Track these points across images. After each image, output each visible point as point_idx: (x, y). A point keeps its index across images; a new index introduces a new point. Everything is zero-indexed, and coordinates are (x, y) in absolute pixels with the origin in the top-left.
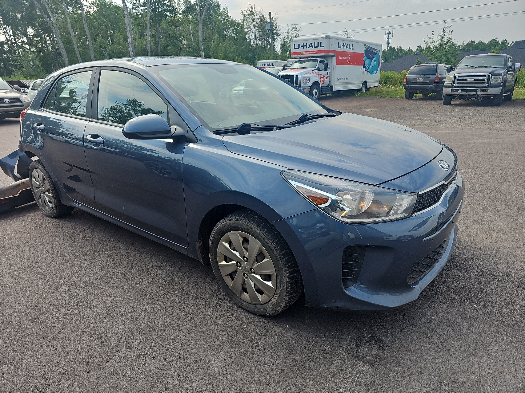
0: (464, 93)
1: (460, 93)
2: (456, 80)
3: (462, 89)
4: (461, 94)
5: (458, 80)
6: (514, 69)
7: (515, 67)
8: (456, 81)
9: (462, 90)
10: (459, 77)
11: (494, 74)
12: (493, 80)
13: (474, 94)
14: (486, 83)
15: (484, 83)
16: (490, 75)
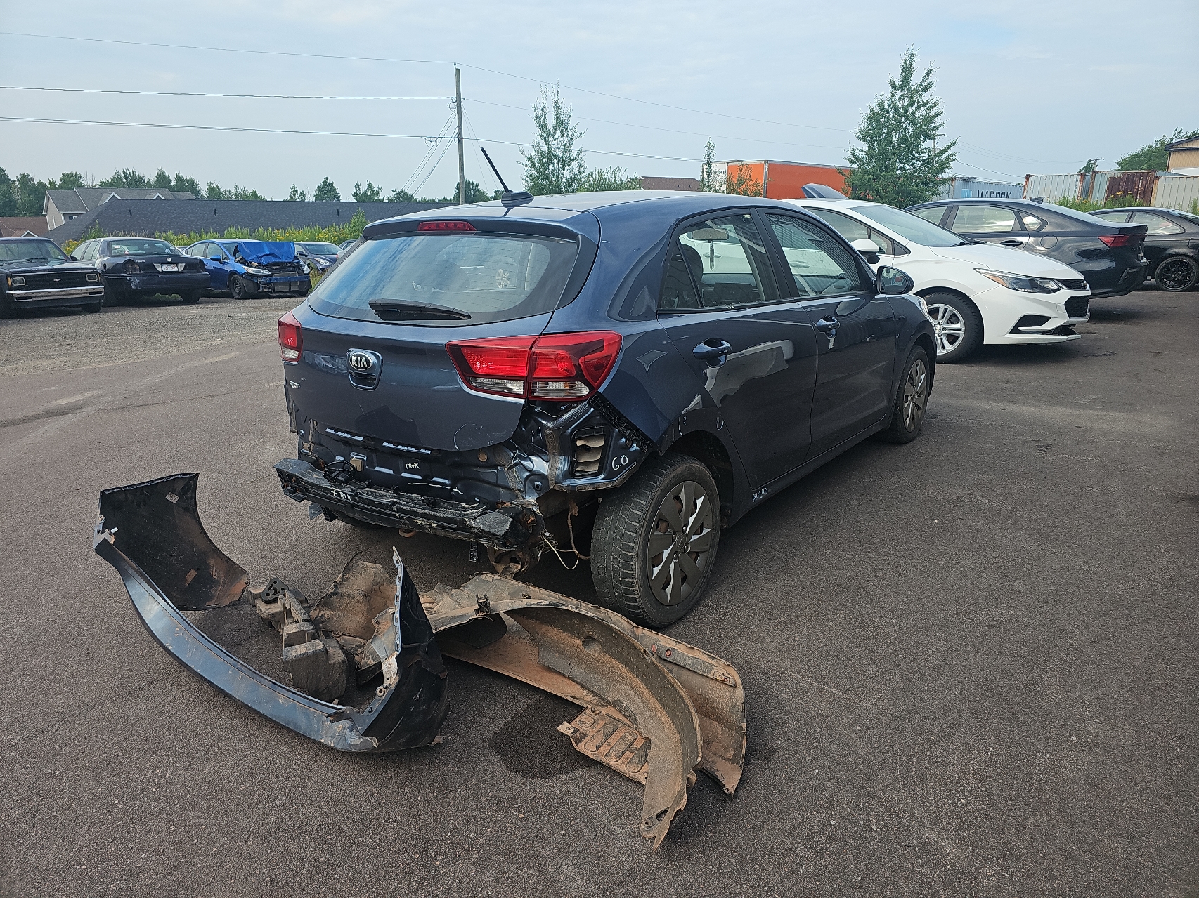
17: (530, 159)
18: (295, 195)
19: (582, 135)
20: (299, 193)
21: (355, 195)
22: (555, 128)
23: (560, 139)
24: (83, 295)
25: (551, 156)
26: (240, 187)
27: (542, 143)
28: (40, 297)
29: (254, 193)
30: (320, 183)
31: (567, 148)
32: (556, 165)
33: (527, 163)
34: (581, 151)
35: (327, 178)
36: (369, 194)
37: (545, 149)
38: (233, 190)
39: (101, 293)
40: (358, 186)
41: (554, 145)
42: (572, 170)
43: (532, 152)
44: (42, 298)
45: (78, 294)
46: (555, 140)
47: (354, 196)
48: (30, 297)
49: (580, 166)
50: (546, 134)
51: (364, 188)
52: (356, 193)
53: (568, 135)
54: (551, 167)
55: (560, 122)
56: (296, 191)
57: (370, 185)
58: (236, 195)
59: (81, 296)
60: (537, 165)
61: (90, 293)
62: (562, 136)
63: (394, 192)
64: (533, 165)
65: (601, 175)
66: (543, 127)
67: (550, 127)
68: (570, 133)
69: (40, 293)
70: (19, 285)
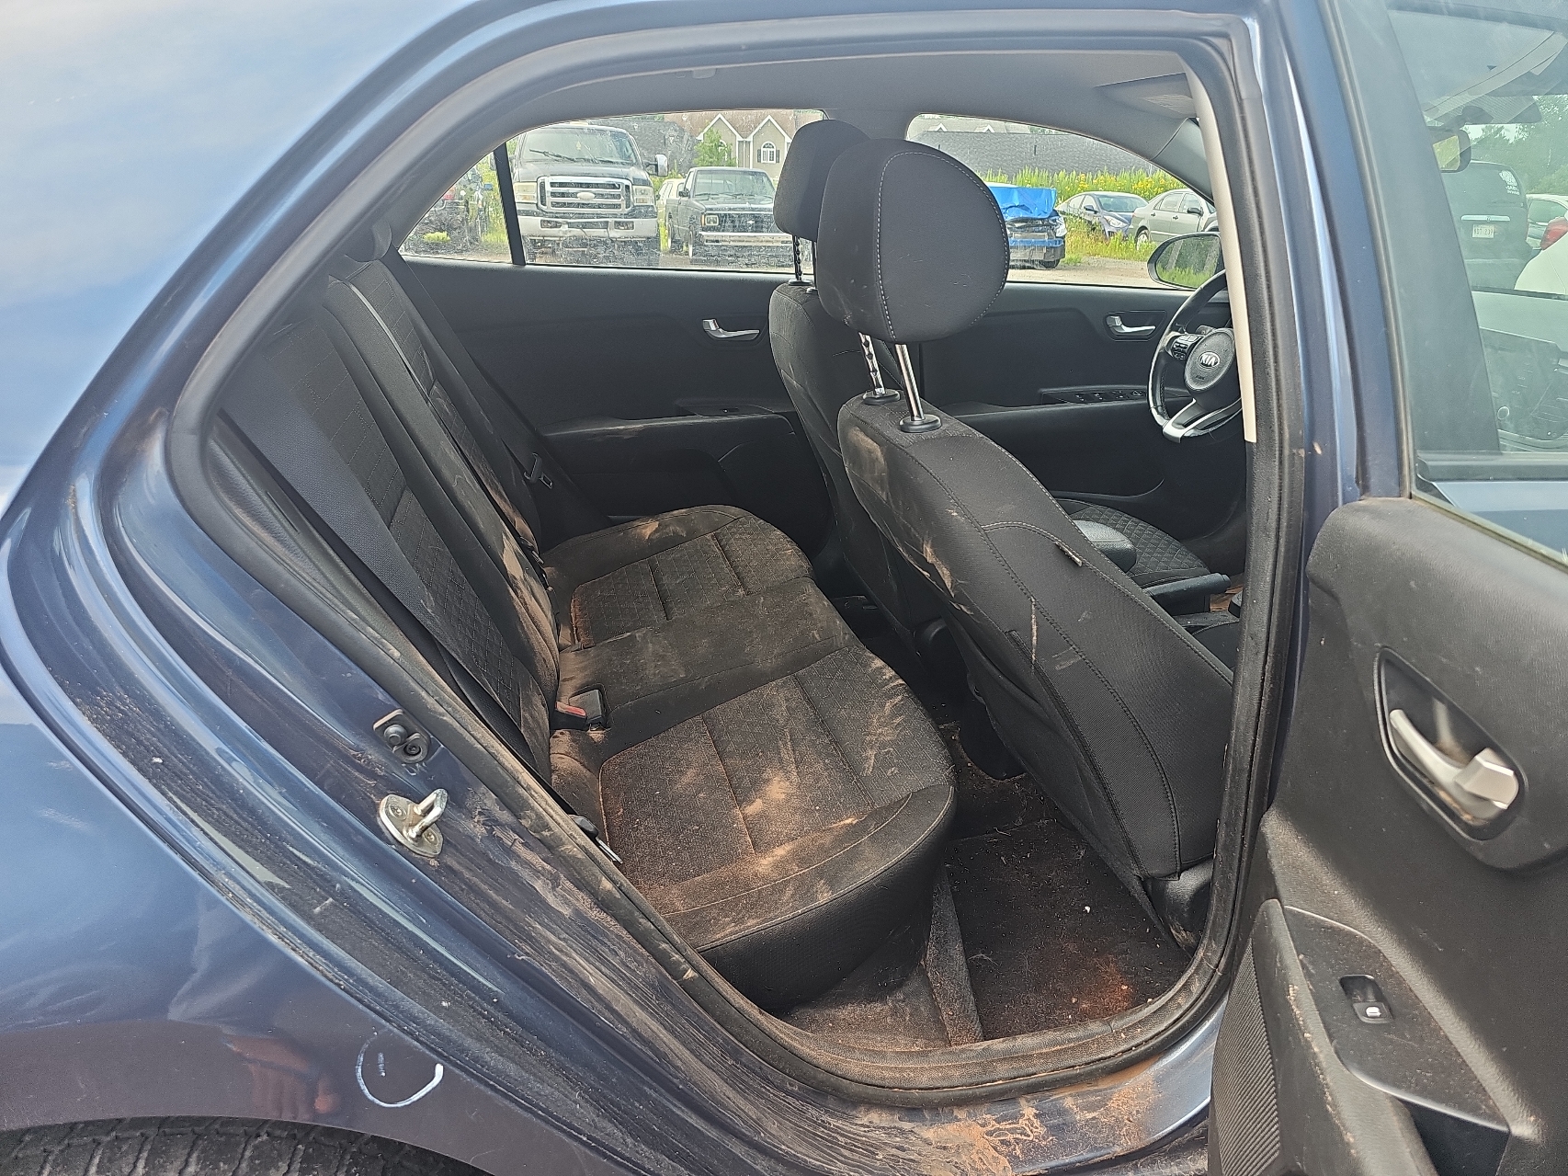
0: (577, 232)
1: (565, 232)
2: (548, 195)
3: (569, 221)
4: (569, 235)
5: (553, 194)
6: (657, 170)
7: (656, 166)
8: (549, 199)
9: (568, 223)
10: (553, 184)
11: (636, 182)
12: (636, 198)
13: (602, 235)
14: (624, 206)
15: (618, 206)
16: (627, 182)
69: (729, 236)
70: (712, 224)
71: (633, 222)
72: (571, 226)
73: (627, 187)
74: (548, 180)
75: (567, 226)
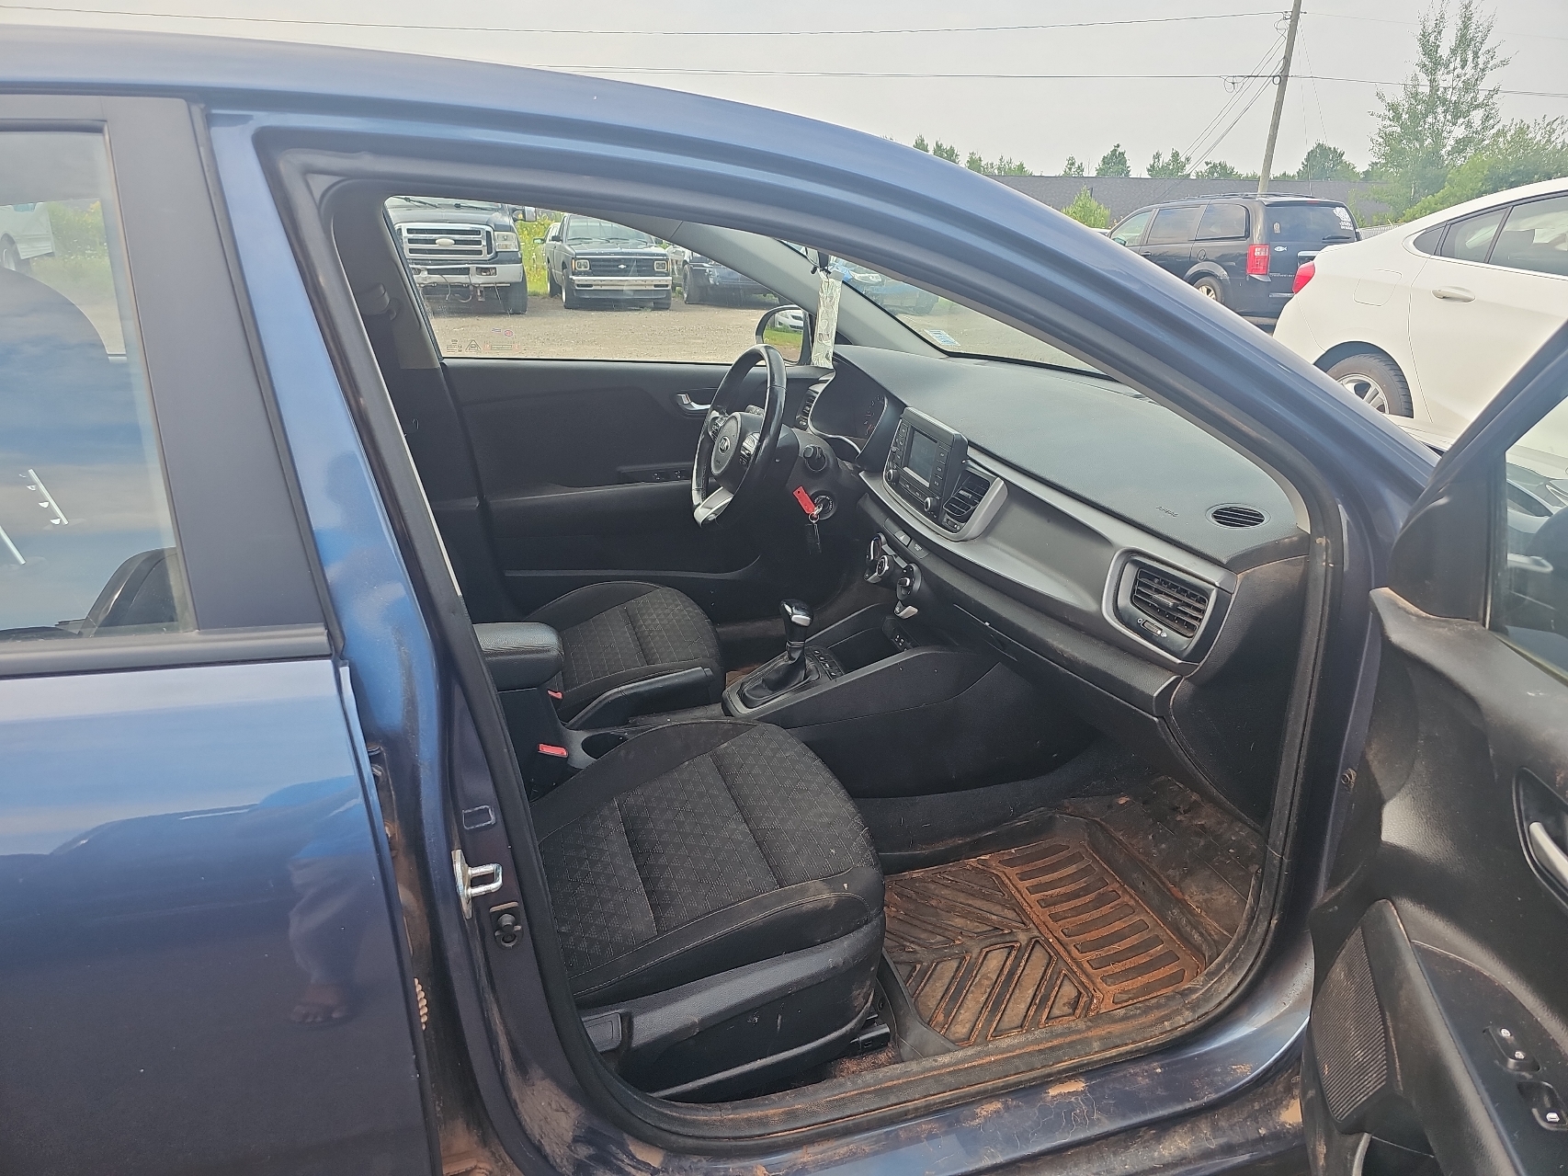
0: (436, 278)
1: (425, 279)
2: (405, 241)
3: (428, 267)
4: (429, 281)
9: (428, 270)
10: (409, 231)
11: (498, 228)
12: (499, 244)
13: (464, 281)
14: (485, 251)
15: (480, 252)
16: (488, 229)
17: (1393, 107)
18: (1070, 169)
19: (1504, 63)
20: (1077, 166)
21: (1151, 169)
22: (1453, 52)
23: (1459, 71)
24: (648, 288)
25: (1434, 100)
26: (1006, 159)
27: (1424, 79)
28: (601, 285)
29: (1021, 167)
30: (1107, 151)
31: (1469, 86)
32: (1441, 117)
33: (1387, 113)
34: (1496, 91)
35: (1118, 146)
36: (1171, 167)
37: (1425, 89)
38: (996, 163)
39: (667, 286)
40: (1157, 156)
41: (1445, 80)
42: (1469, 125)
43: (1399, 96)
44: (603, 288)
45: (642, 285)
46: (1448, 73)
47: (1149, 170)
48: (591, 286)
49: (1487, 118)
50: (1433, 62)
51: (1166, 158)
52: (1153, 166)
53: (1477, 65)
54: (1430, 120)
55: (1464, 41)
56: (1073, 164)
57: (1175, 155)
58: (999, 169)
59: (644, 288)
60: (1405, 116)
61: (656, 286)
62: (1463, 67)
63: (1207, 164)
64: (1397, 117)
65: (1522, 131)
66: (1429, 49)
67: (1444, 52)
68: (1481, 61)
69: (601, 280)
70: (583, 269)
71: (495, 268)
72: (430, 271)
73: (488, 233)
74: (405, 227)
75: (426, 273)
